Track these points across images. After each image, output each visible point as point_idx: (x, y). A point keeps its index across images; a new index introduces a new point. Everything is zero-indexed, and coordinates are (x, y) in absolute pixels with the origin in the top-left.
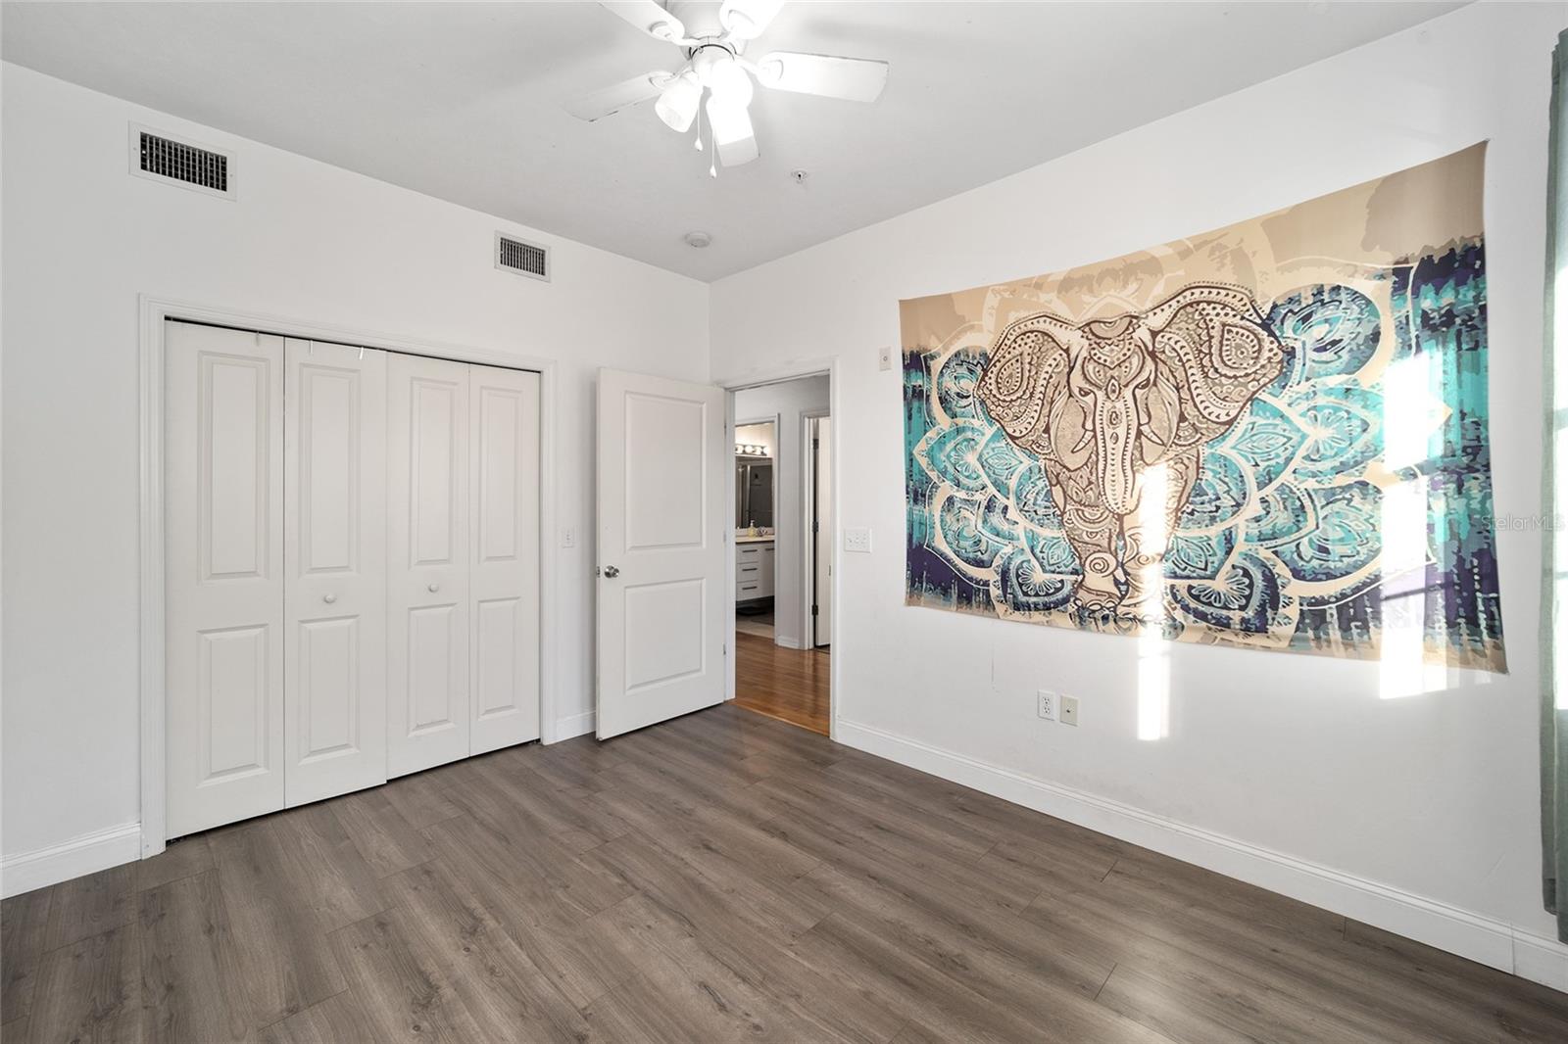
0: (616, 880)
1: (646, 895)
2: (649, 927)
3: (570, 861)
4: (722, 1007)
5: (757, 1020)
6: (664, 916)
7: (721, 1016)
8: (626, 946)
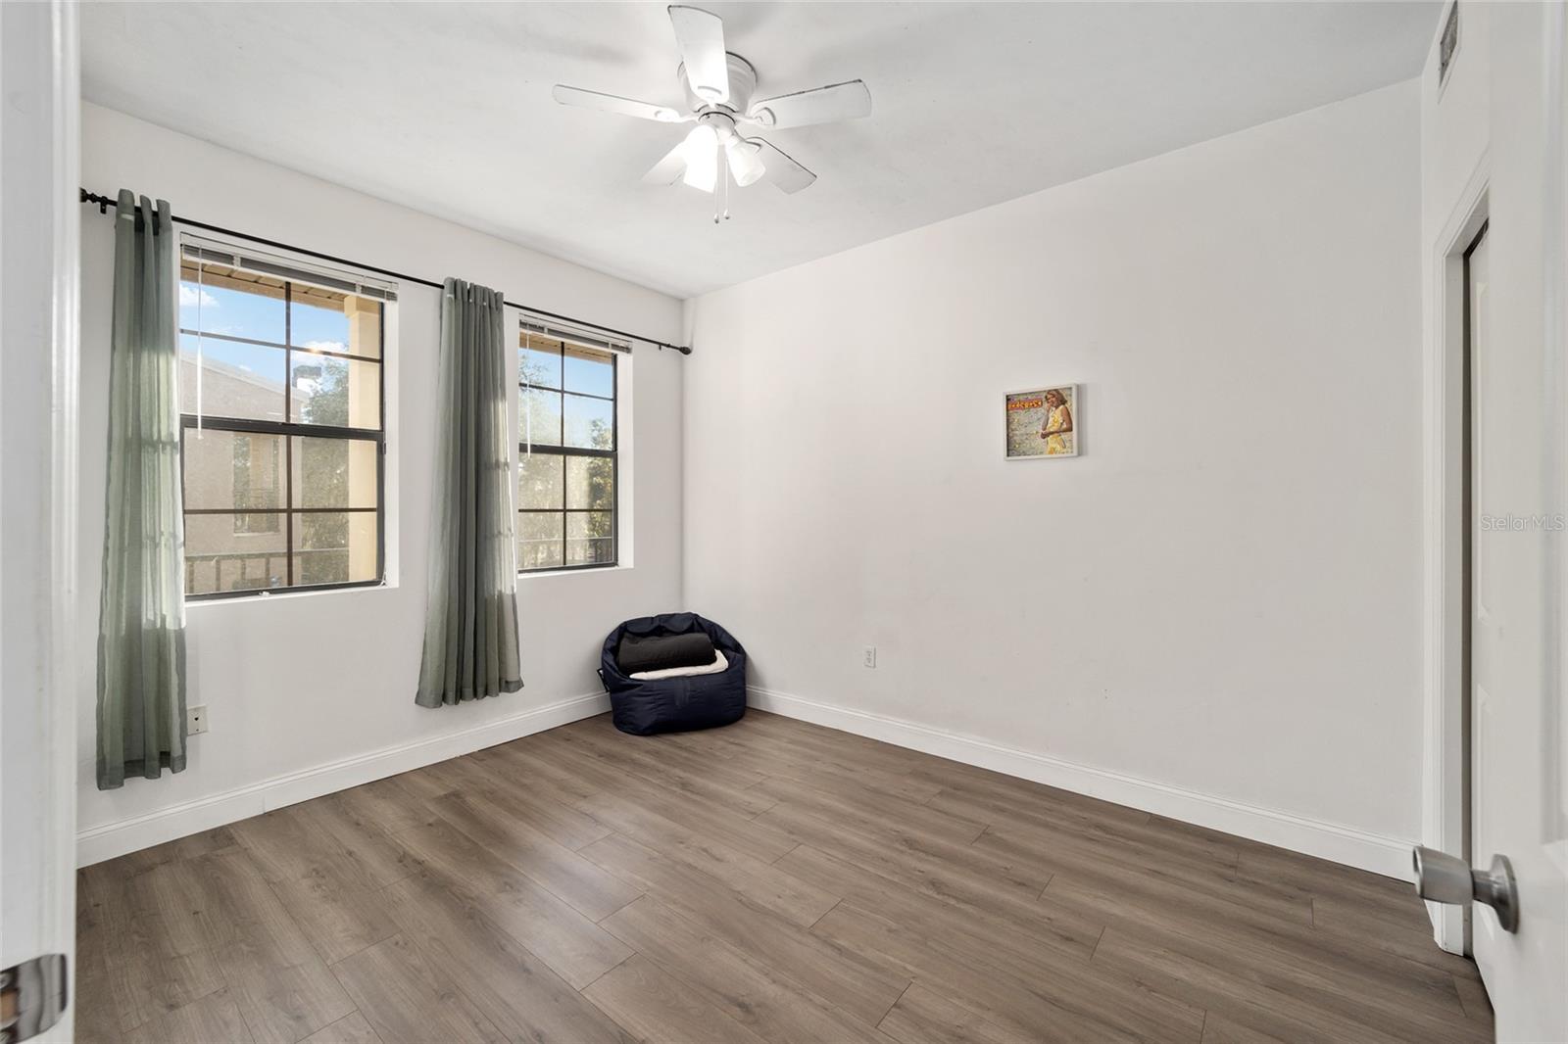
0: (841, 942)
1: (798, 928)
2: (779, 897)
3: (917, 966)
4: (705, 850)
5: (682, 846)
6: (770, 907)
7: (705, 846)
8: (790, 880)
